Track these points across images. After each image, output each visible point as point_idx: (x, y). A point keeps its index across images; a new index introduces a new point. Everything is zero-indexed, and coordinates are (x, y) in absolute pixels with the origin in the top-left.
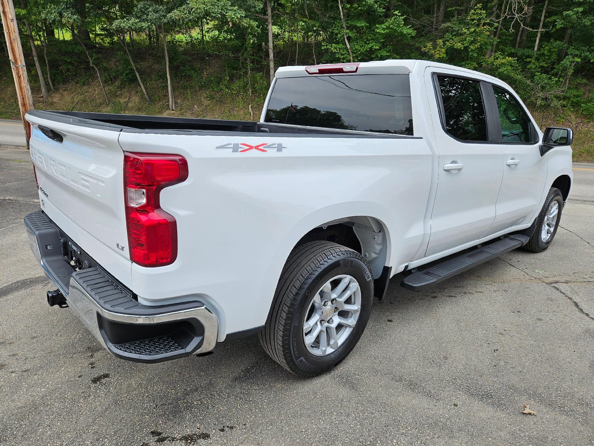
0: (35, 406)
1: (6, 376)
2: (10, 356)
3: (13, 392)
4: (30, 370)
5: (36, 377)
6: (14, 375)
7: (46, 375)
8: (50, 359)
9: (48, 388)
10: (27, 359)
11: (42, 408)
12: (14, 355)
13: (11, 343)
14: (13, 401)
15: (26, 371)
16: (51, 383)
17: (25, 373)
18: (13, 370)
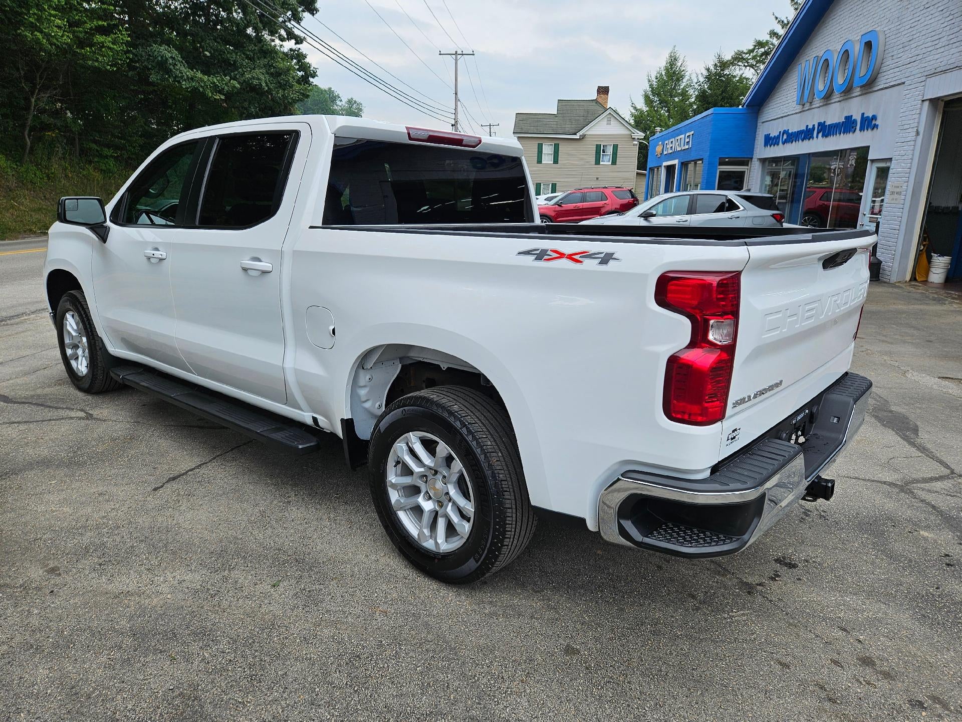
0: (870, 594)
1: (871, 643)
2: (842, 667)
3: (879, 621)
4: (839, 627)
5: (842, 615)
6: (862, 637)
7: (828, 607)
8: (804, 619)
9: (842, 597)
10: (826, 642)
11: (865, 588)
12: (836, 662)
13: (822, 688)
14: (886, 613)
15: (845, 630)
16: (833, 598)
17: (849, 629)
18: (856, 644)
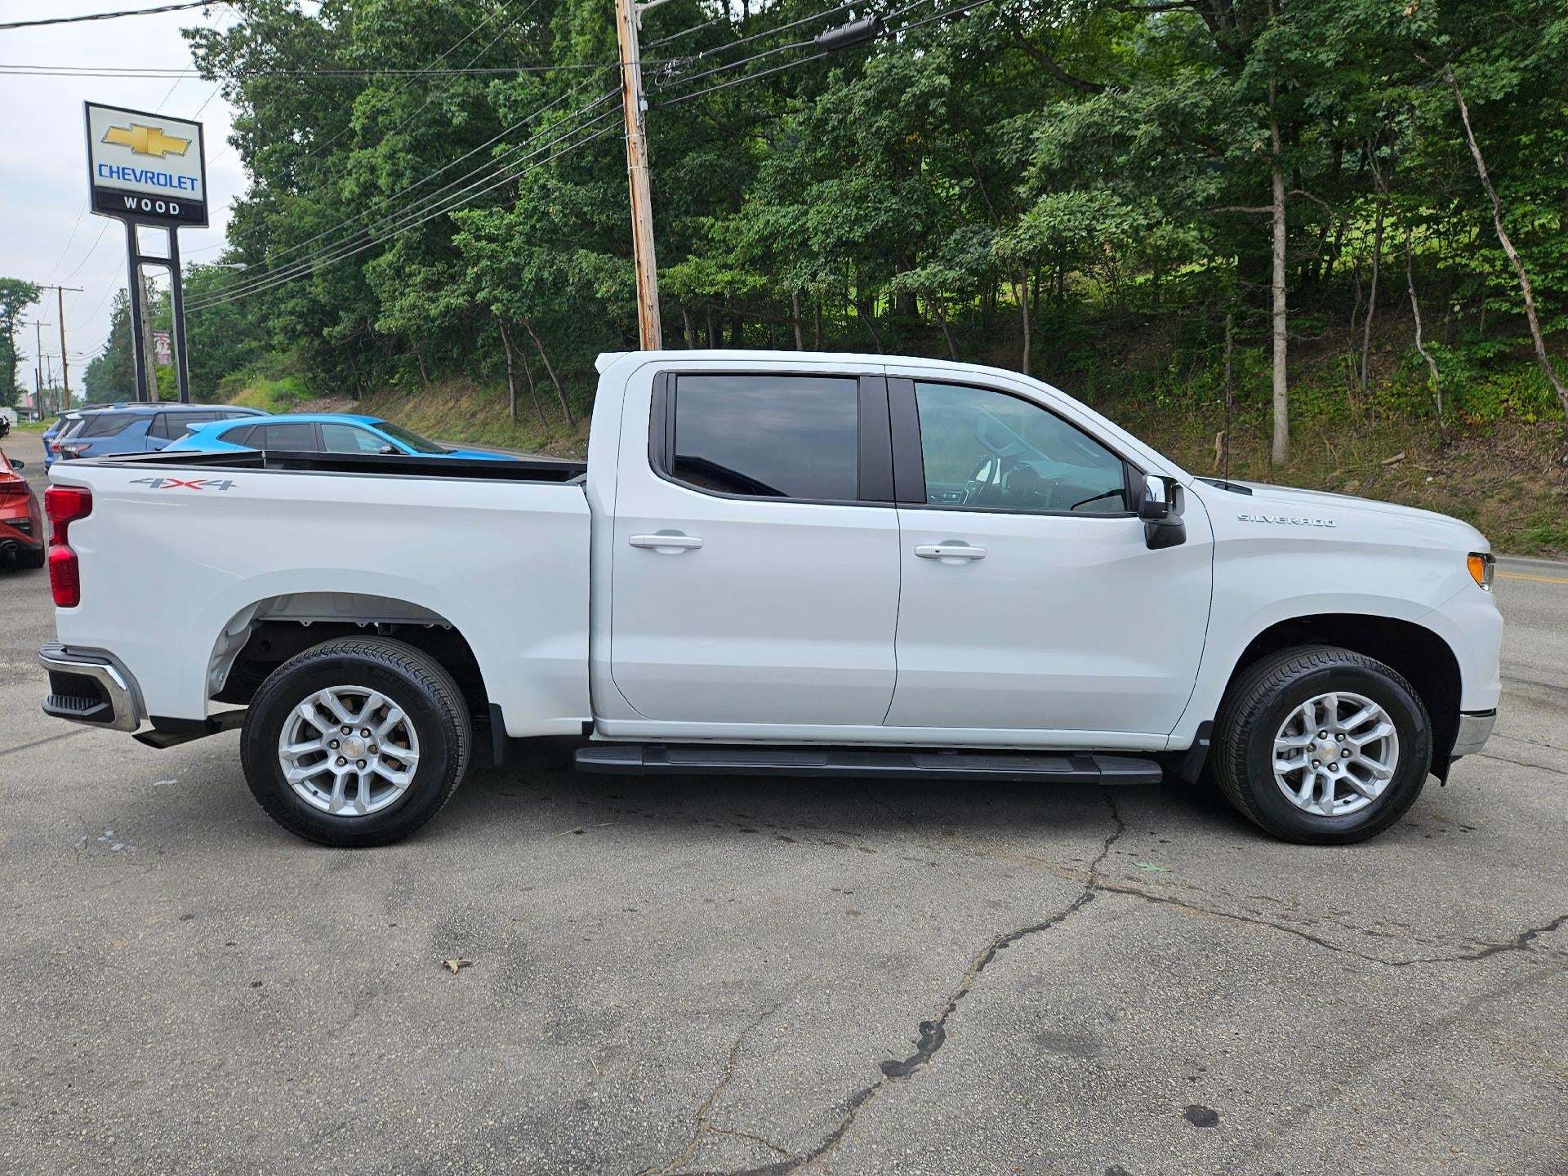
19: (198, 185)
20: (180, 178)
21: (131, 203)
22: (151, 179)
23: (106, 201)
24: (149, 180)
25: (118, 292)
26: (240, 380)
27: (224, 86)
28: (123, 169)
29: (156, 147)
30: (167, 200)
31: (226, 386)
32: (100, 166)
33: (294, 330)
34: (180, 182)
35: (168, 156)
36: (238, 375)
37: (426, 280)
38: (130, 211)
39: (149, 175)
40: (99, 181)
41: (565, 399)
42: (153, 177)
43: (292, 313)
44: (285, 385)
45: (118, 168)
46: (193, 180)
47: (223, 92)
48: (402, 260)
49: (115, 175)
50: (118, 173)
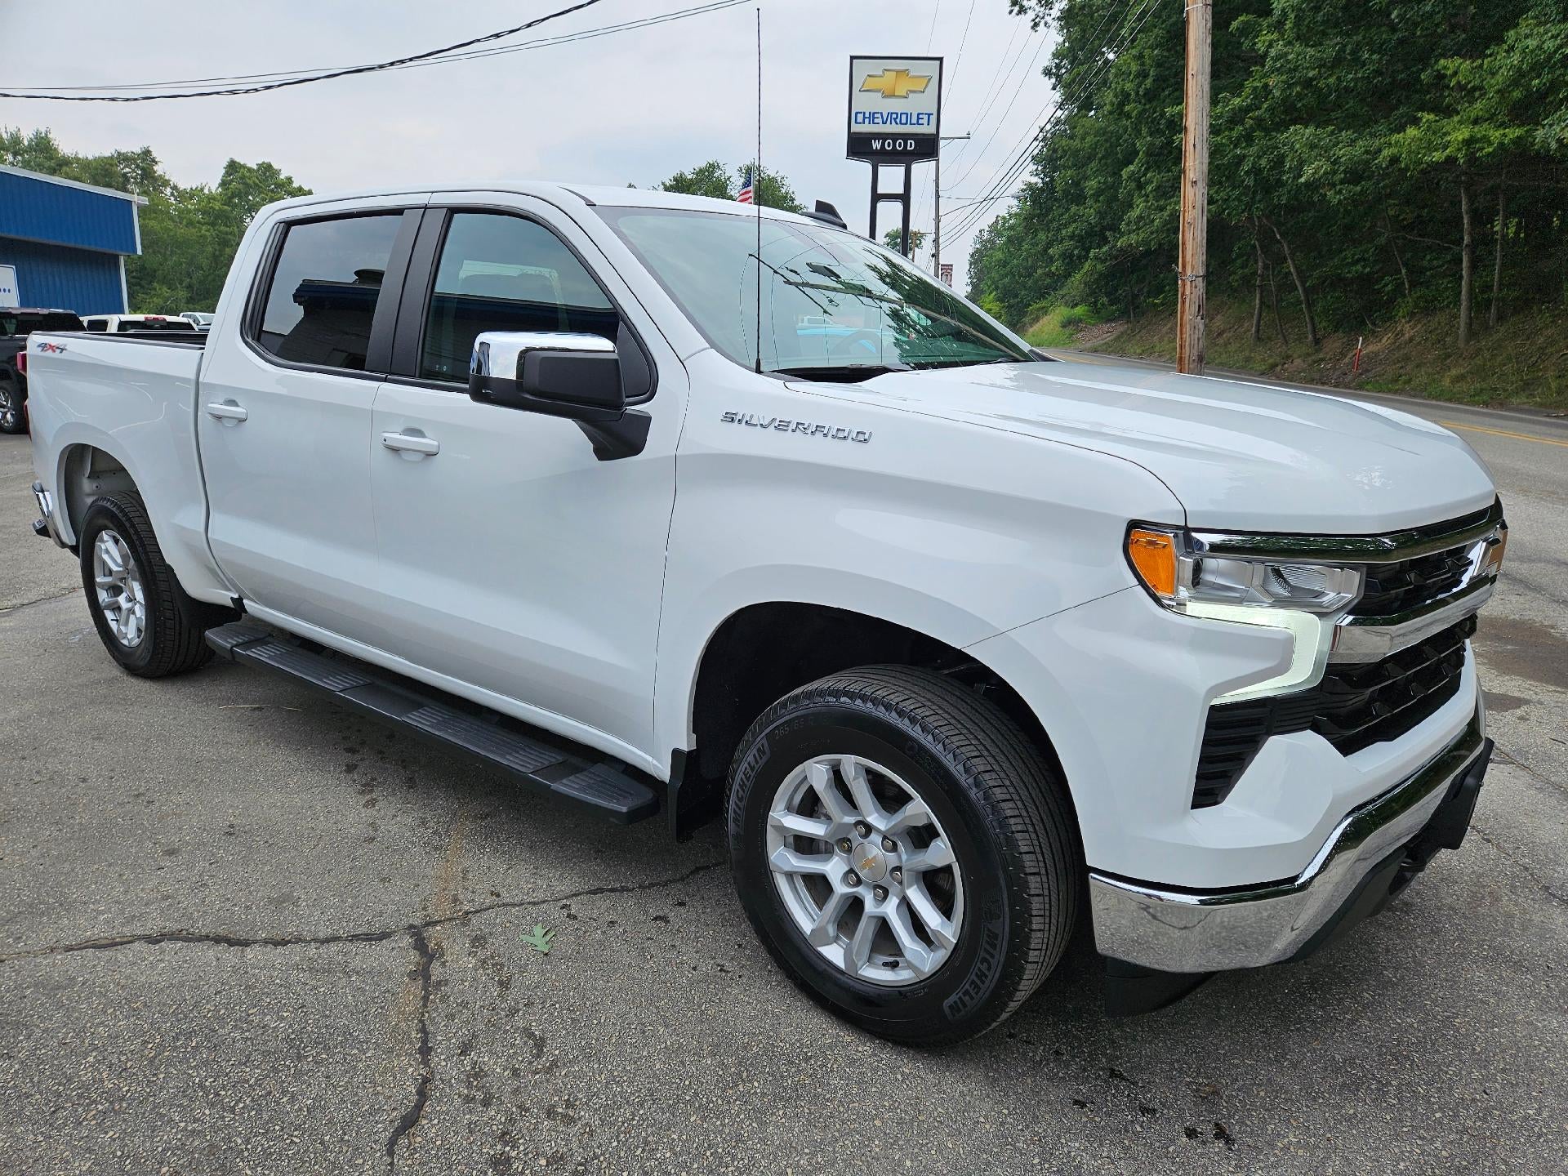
19: (933, 119)
20: (919, 114)
21: (876, 145)
22: (895, 119)
23: (859, 146)
24: (893, 121)
25: (977, 233)
26: (1043, 308)
27: (1034, 17)
28: (874, 113)
29: (901, 91)
30: (905, 137)
31: (1032, 313)
32: (857, 113)
33: (1071, 256)
34: (918, 119)
35: (911, 95)
36: (1043, 304)
37: (1158, 188)
38: (876, 152)
39: (894, 116)
40: (856, 128)
41: (1310, 311)
42: (894, 117)
43: (1072, 238)
44: (1080, 310)
45: (870, 113)
46: (929, 115)
47: (1033, 23)
48: (1143, 169)
49: (867, 120)
50: (869, 118)
